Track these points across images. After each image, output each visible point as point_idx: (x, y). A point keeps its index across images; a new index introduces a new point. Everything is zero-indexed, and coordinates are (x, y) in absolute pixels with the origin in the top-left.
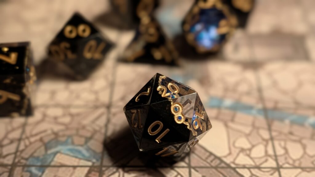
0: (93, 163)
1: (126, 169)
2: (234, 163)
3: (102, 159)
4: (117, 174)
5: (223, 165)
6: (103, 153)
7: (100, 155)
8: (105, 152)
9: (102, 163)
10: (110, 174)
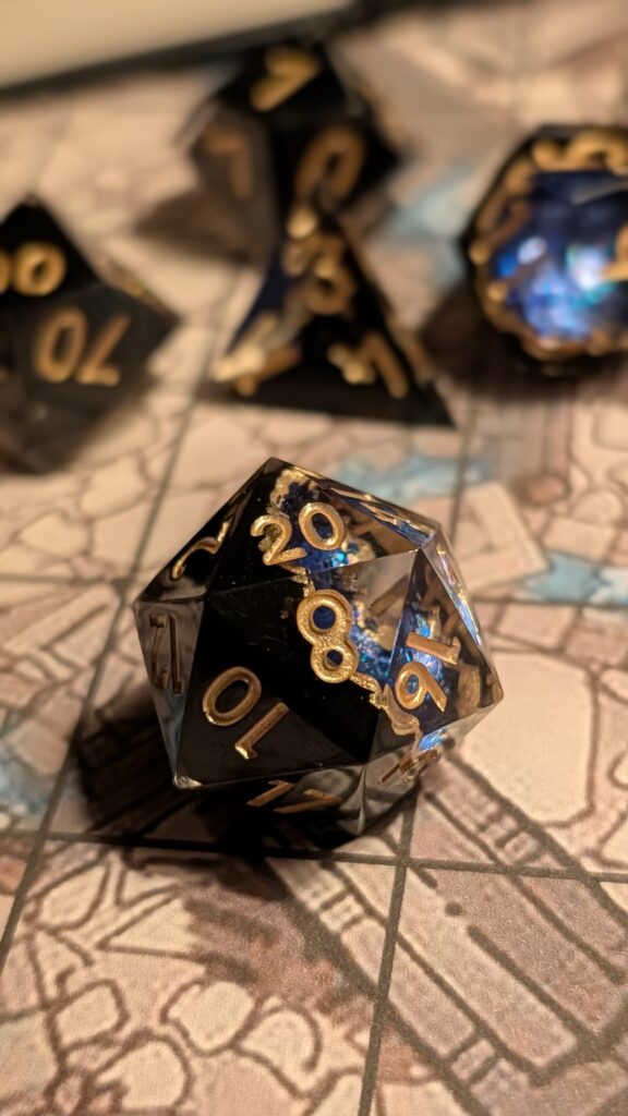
0: (15, 820)
1: (139, 854)
2: (596, 855)
3: (52, 802)
4: (97, 874)
5: (548, 861)
6: (60, 778)
7: (51, 785)
8: (72, 776)
9: (47, 819)
10: (69, 869)
